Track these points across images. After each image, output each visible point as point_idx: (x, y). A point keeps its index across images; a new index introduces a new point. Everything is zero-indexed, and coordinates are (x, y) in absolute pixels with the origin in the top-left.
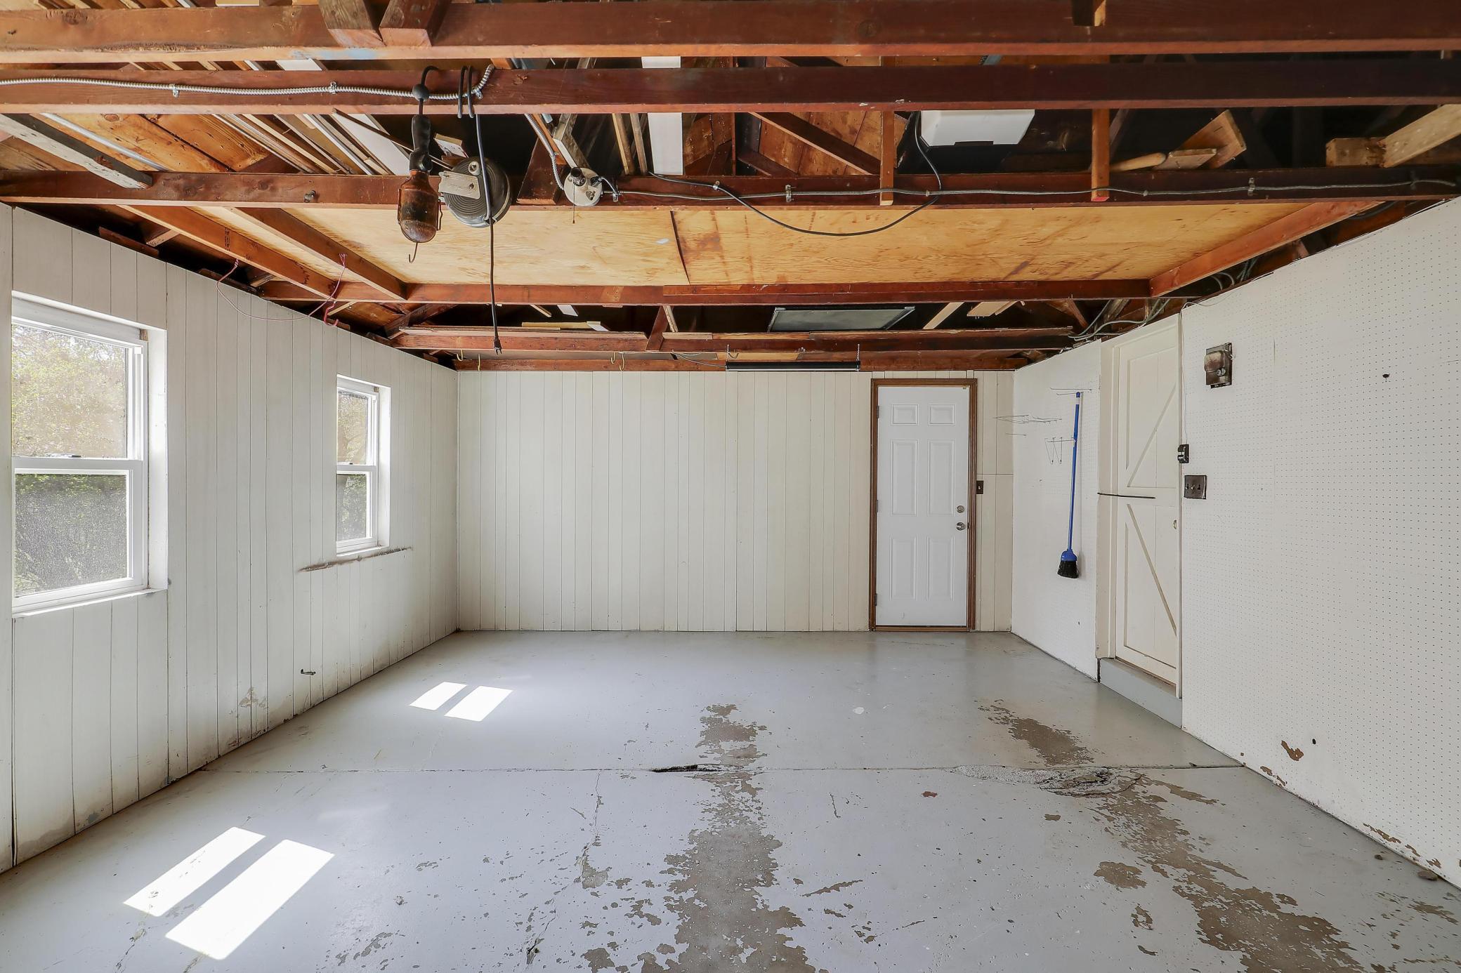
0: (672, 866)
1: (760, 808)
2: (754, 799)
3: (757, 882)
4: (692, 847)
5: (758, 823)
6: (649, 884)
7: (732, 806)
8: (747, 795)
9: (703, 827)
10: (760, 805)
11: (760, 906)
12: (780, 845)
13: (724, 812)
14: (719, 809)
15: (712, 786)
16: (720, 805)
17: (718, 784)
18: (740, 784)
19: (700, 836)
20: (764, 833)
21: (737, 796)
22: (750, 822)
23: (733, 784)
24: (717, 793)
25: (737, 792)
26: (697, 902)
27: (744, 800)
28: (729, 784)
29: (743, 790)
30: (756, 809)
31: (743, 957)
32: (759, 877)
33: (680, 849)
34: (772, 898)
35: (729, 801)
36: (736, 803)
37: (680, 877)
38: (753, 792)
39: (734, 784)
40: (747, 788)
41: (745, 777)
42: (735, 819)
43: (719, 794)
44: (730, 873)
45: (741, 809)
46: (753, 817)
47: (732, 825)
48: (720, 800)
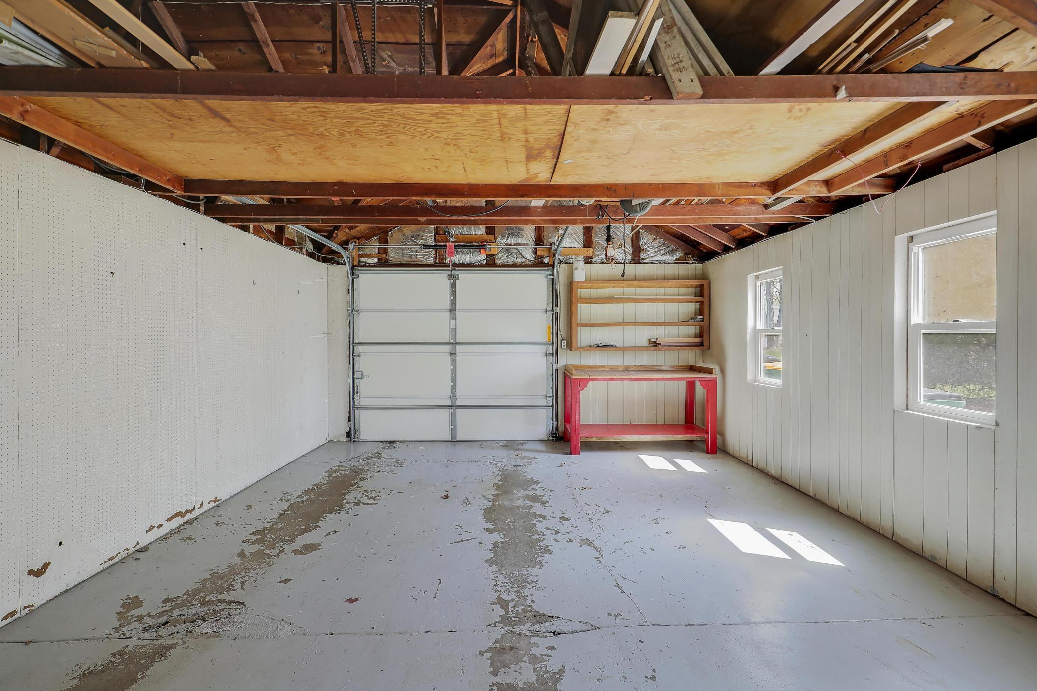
0: (548, 549)
1: (495, 585)
2: (499, 593)
3: (502, 542)
4: (539, 559)
5: (498, 575)
6: (556, 541)
7: (516, 586)
8: (505, 597)
9: (535, 571)
10: (495, 588)
11: (501, 534)
12: (486, 561)
13: (522, 583)
14: (525, 584)
15: (536, 607)
16: (526, 587)
17: (529, 609)
18: (510, 609)
19: (535, 565)
20: (494, 568)
21: (512, 596)
22: (502, 574)
23: (517, 609)
24: (529, 598)
25: (512, 600)
26: (531, 535)
27: (507, 592)
28: (520, 609)
29: (507, 602)
30: (498, 585)
31: (509, 520)
32: (500, 545)
33: (545, 558)
34: (496, 537)
35: (518, 591)
36: (513, 590)
37: (542, 544)
38: (499, 601)
39: (515, 610)
40: (503, 604)
41: (505, 620)
42: (514, 577)
43: (528, 598)
44: (516, 546)
45: (509, 584)
46: (501, 578)
47: (515, 573)
48: (526, 592)
